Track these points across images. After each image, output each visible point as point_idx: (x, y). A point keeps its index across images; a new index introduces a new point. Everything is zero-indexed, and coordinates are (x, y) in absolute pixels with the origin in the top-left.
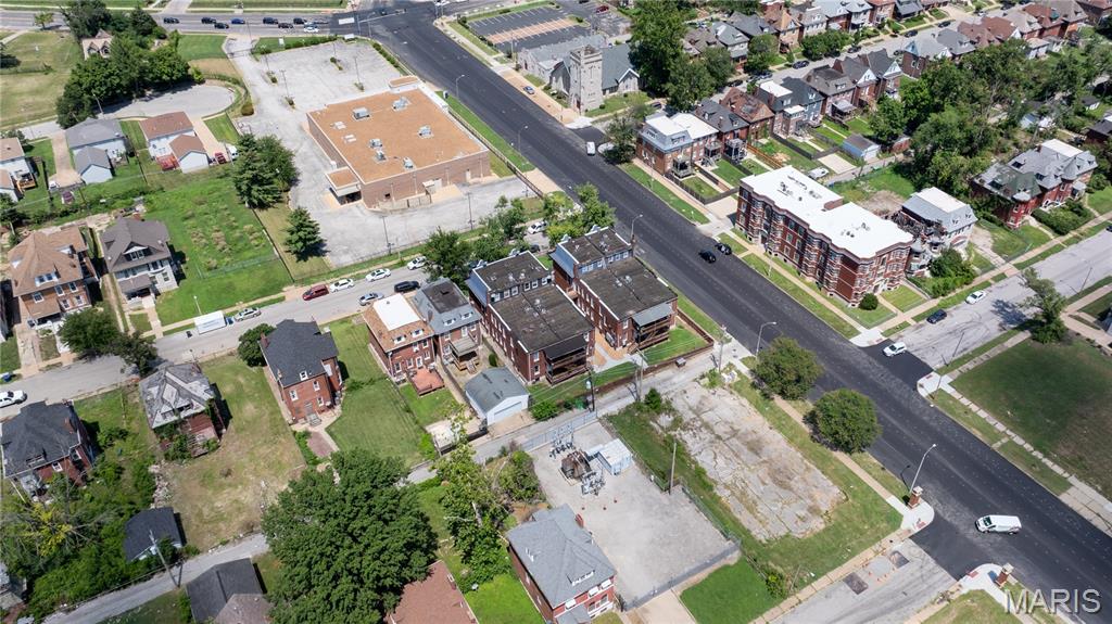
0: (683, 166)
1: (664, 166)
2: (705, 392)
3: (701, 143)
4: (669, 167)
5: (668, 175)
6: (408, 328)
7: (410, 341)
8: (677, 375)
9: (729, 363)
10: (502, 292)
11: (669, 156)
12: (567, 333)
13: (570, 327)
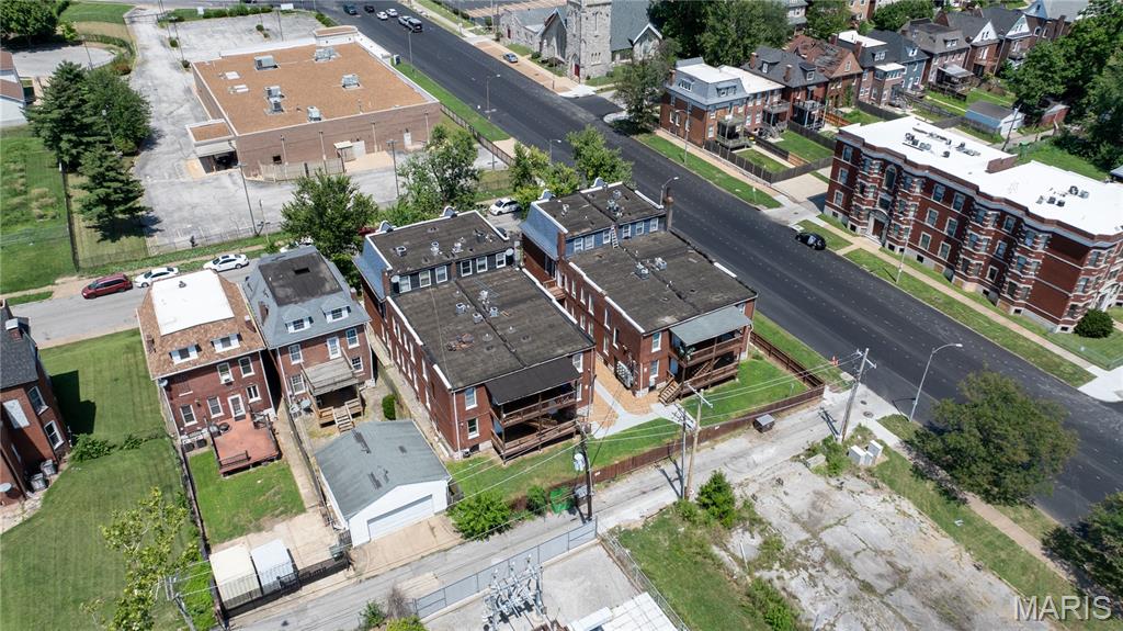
0: (731, 133)
1: (704, 131)
2: (820, 483)
3: (759, 103)
4: (711, 134)
5: (710, 146)
6: (206, 331)
7: (209, 358)
8: (760, 449)
9: (860, 425)
10: (414, 275)
11: (713, 116)
12: (539, 354)
13: (546, 342)
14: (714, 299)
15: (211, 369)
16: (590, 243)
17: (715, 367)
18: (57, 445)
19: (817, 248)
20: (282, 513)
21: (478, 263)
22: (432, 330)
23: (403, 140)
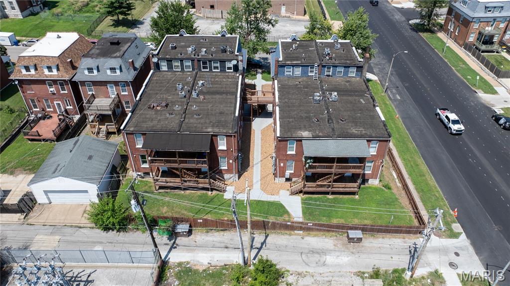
0: (489, 41)
1: (466, 35)
4: (472, 39)
5: (468, 47)
6: (42, 60)
7: (40, 76)
8: (338, 254)
9: (436, 272)
10: (169, 61)
11: (476, 26)
12: (196, 127)
13: (207, 121)
14: (354, 131)
15: (42, 82)
16: (298, 71)
17: (335, 181)
19: (505, 128)
20: (29, 169)
21: (213, 65)
22: (154, 94)
23: (280, 9)
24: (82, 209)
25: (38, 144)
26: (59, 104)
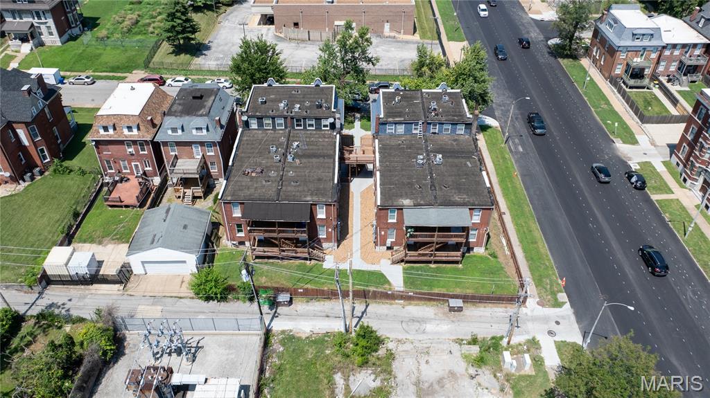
0: (637, 74)
1: (612, 66)
2: (461, 367)
3: (677, 53)
4: (619, 70)
6: (121, 120)
7: (119, 136)
8: (437, 322)
9: (534, 339)
10: (260, 119)
11: (623, 56)
12: (294, 195)
13: (306, 189)
14: (457, 198)
15: (121, 142)
16: (401, 129)
17: (437, 250)
18: (46, 161)
19: (636, 187)
20: (117, 239)
21: (308, 122)
22: (246, 157)
23: (383, 27)
24: (179, 280)
25: (119, 210)
26: (136, 166)
